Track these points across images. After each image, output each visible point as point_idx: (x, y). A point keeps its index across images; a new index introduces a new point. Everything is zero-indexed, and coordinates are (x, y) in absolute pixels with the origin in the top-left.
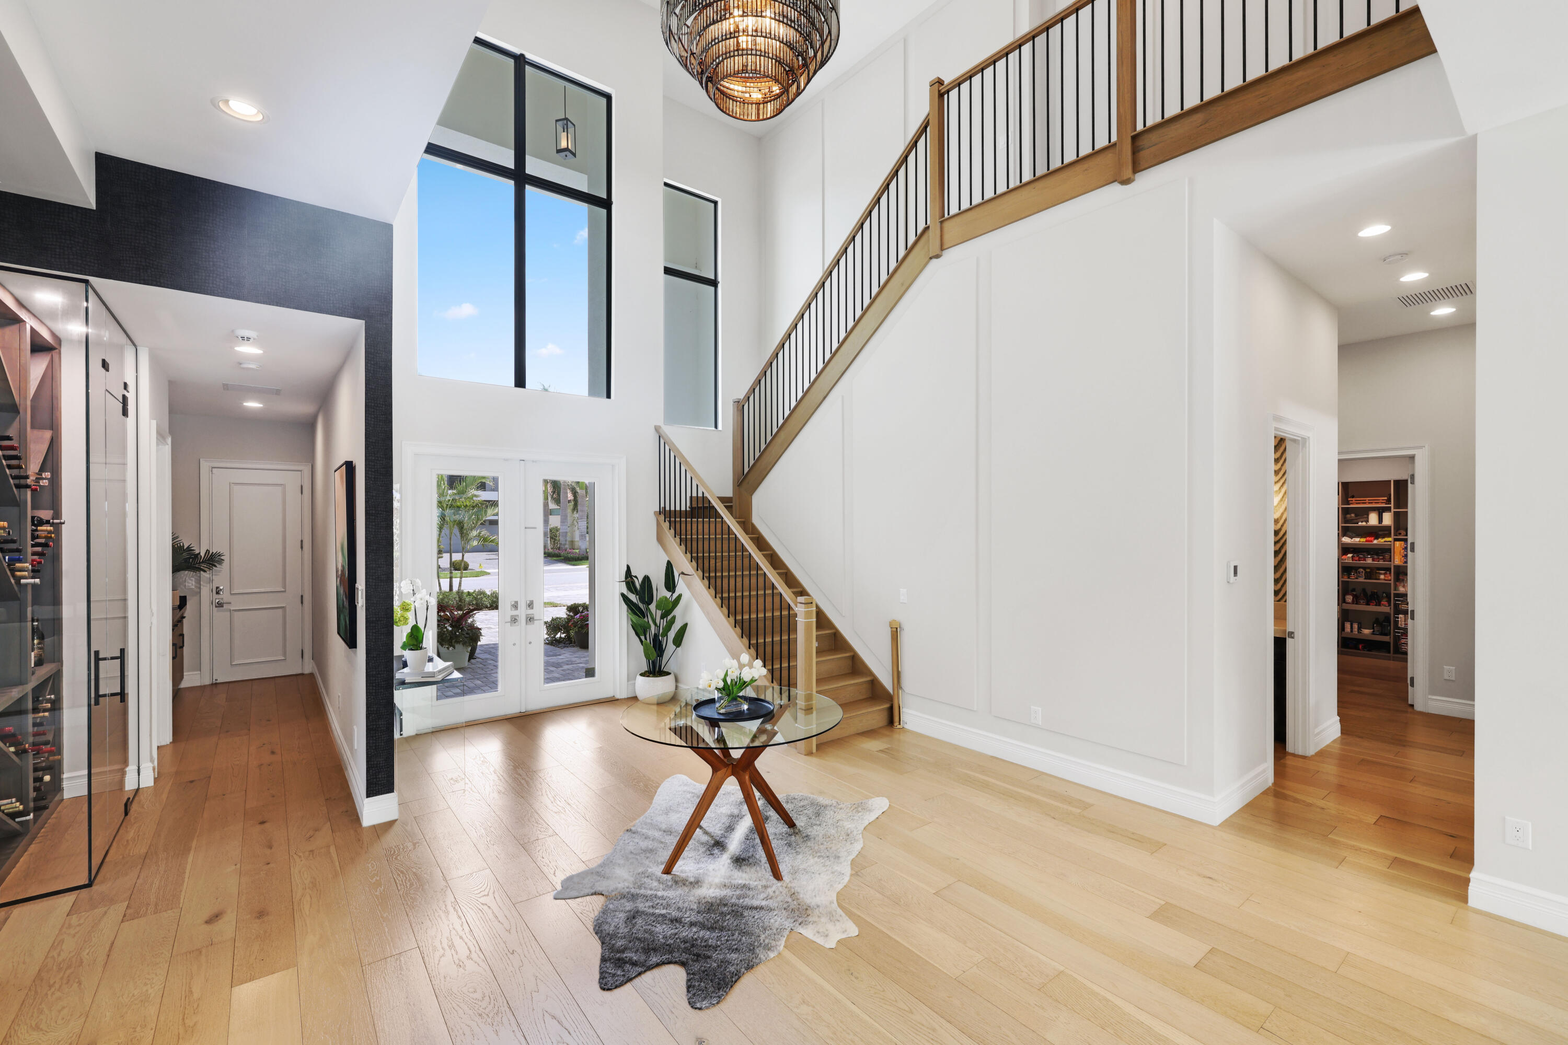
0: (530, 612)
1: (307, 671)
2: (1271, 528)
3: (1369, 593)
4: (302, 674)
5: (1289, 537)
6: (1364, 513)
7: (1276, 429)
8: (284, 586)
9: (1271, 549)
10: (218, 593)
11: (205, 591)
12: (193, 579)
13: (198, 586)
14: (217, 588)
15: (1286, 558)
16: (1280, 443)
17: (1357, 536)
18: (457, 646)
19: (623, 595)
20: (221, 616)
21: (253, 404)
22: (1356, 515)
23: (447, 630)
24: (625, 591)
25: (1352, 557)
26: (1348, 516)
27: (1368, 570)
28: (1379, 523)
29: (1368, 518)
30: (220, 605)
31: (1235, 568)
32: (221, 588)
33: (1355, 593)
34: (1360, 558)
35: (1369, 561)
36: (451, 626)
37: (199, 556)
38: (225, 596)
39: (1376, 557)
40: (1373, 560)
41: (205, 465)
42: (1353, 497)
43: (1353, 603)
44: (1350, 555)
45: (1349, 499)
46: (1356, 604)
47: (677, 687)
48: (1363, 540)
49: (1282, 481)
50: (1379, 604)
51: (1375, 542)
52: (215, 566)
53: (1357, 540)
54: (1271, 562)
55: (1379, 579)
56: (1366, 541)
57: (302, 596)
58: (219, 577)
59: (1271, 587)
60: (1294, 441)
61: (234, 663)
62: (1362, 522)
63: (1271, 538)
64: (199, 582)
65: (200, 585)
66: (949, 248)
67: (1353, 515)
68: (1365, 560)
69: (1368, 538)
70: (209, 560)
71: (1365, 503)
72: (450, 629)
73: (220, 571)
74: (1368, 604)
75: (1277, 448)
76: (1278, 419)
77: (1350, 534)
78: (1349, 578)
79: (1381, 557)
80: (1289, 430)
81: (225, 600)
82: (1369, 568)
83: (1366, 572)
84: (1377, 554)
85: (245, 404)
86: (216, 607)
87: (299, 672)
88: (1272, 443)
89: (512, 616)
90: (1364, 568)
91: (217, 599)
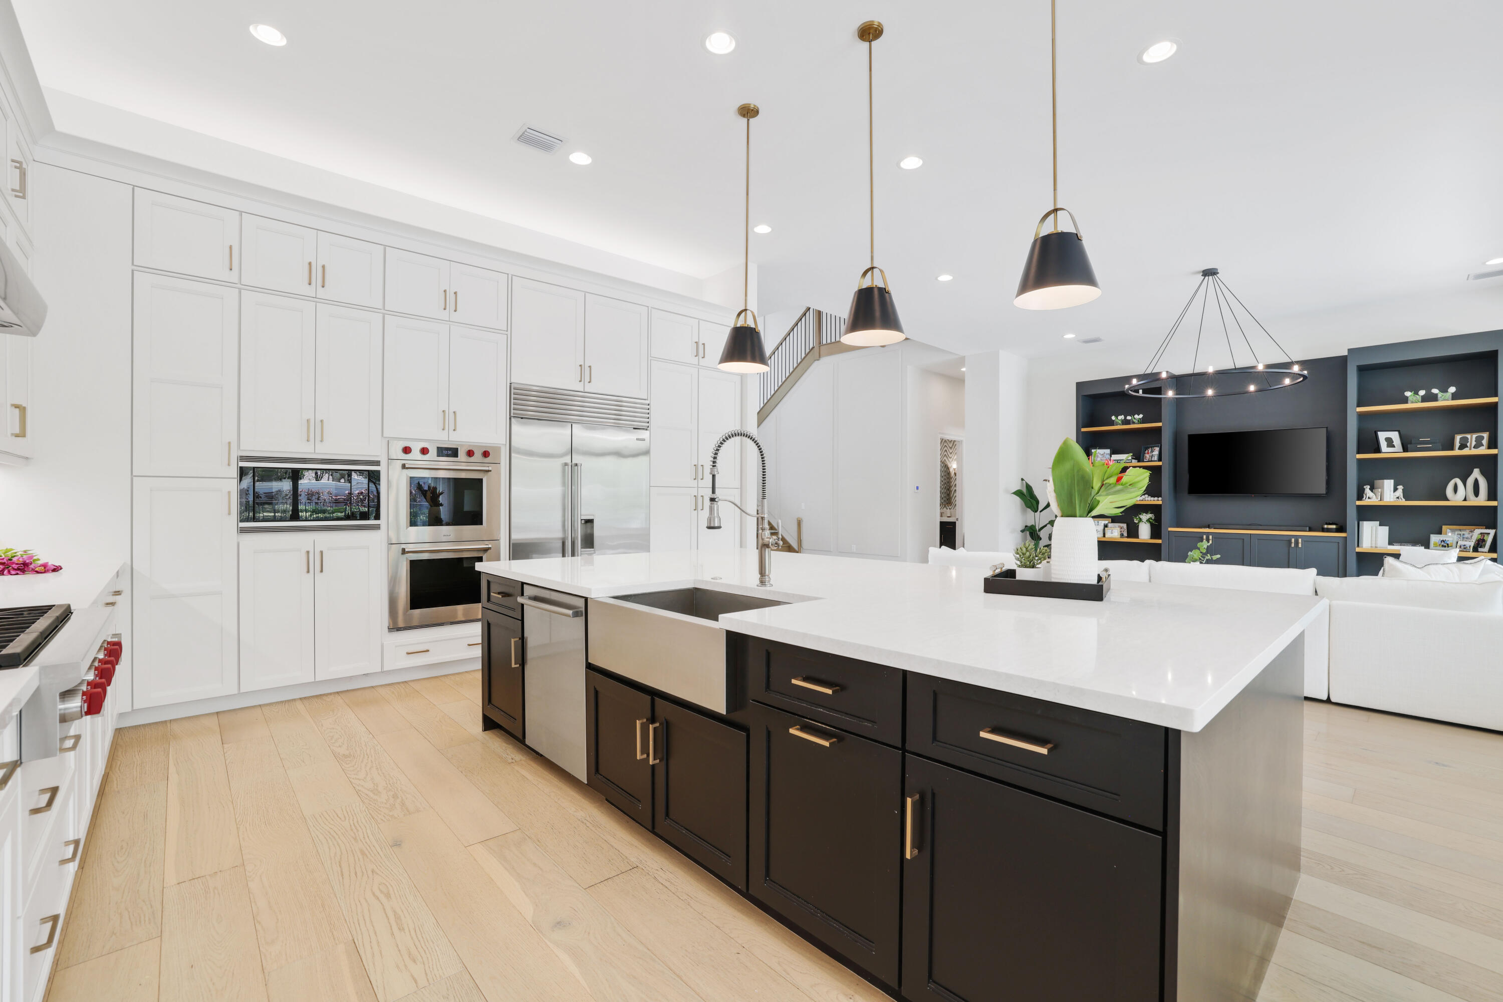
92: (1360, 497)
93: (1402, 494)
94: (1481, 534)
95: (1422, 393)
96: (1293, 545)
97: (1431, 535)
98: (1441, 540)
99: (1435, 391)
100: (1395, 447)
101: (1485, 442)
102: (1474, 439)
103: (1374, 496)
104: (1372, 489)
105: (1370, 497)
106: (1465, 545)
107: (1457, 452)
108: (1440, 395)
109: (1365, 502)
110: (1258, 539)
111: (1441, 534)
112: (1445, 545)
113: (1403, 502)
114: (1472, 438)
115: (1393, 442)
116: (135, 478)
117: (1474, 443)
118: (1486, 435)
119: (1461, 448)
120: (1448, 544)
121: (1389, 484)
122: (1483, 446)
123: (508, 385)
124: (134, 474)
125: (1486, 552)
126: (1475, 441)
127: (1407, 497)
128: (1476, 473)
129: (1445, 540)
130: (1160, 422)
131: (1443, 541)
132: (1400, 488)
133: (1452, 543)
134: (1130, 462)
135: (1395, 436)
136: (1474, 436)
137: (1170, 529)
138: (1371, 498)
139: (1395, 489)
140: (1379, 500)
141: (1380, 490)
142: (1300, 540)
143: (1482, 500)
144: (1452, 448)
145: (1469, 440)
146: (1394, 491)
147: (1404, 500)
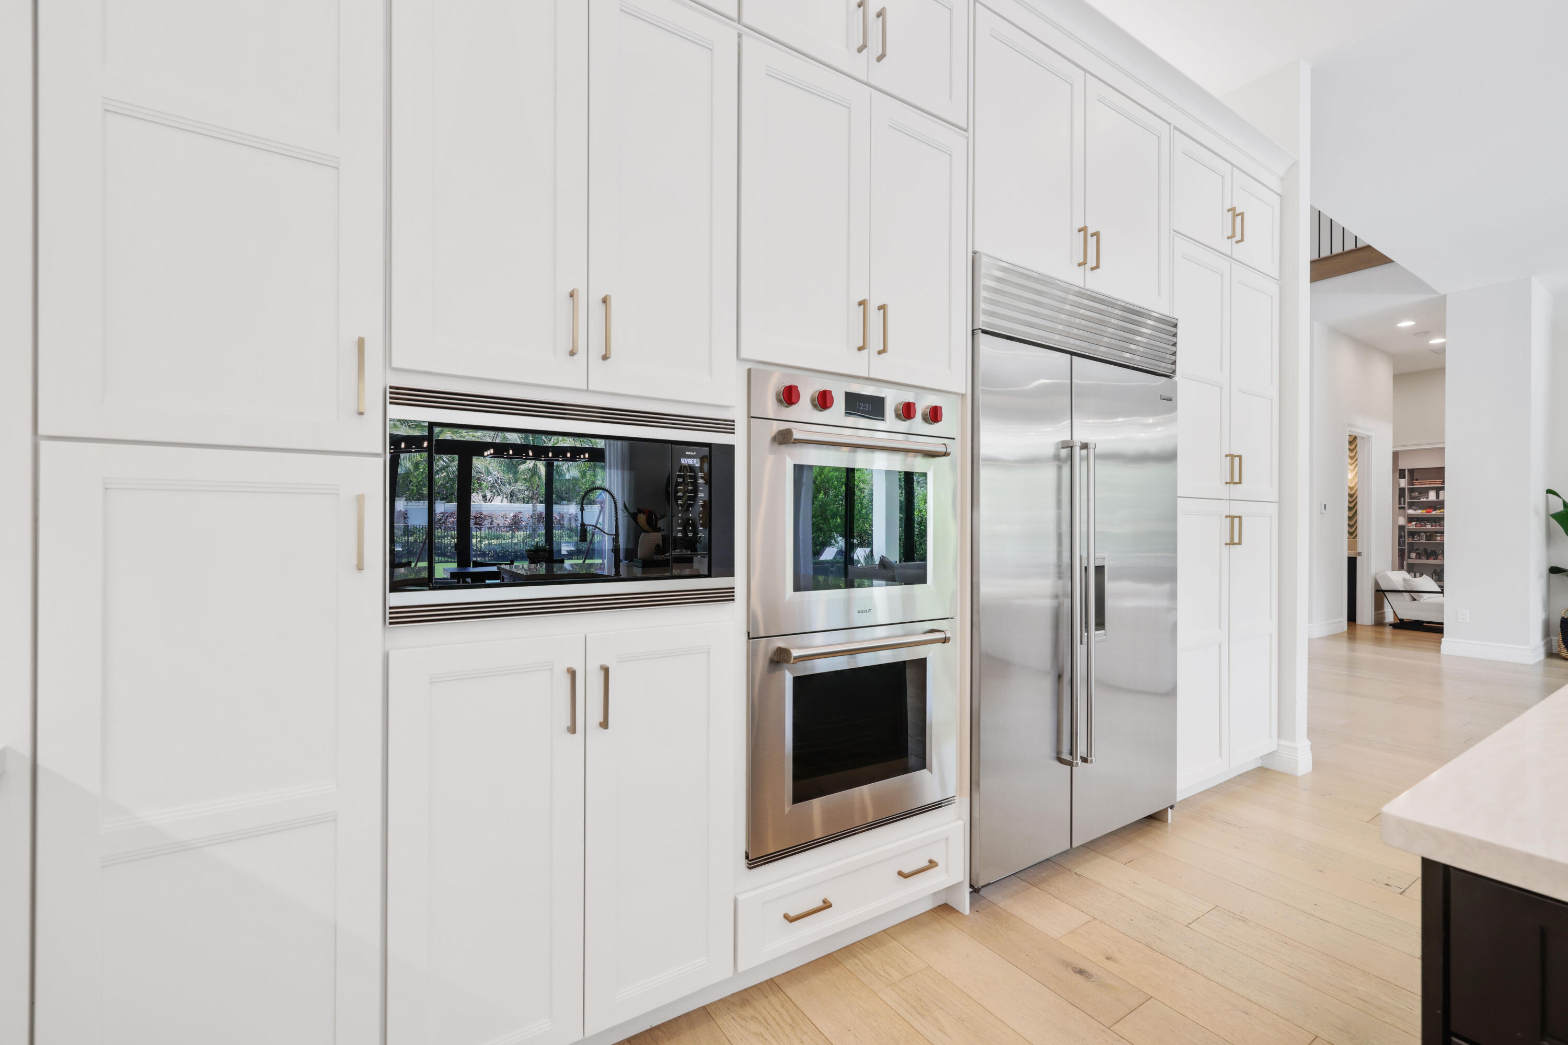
2: (1347, 491)
3: (1429, 551)
5: (1359, 500)
6: (1425, 491)
7: (1350, 431)
9: (1346, 505)
15: (1356, 515)
16: (1353, 440)
17: (1420, 509)
22: (1419, 494)
25: (1416, 524)
26: (1413, 494)
27: (1428, 534)
28: (1437, 499)
29: (1428, 495)
31: (1325, 505)
33: (1418, 552)
34: (1421, 525)
35: (1429, 526)
39: (1433, 524)
40: (1432, 526)
42: (1417, 480)
43: (1416, 558)
44: (1414, 523)
45: (1414, 481)
46: (1419, 559)
48: (1424, 511)
49: (1355, 465)
50: (1436, 559)
51: (1434, 512)
53: (1419, 512)
54: (1346, 514)
55: (1436, 540)
56: (1427, 512)
59: (1346, 528)
60: (1362, 438)
62: (1423, 498)
63: (1347, 498)
67: (1417, 493)
68: (1425, 526)
69: (1428, 510)
71: (1426, 484)
74: (1427, 559)
75: (1351, 443)
76: (1350, 425)
77: (1415, 508)
78: (1413, 540)
79: (1437, 524)
80: (1358, 431)
82: (1429, 532)
83: (1426, 536)
84: (1435, 522)
88: (1347, 439)
90: (1425, 533)
116: (44, 445)
123: (970, 255)
124: (41, 431)
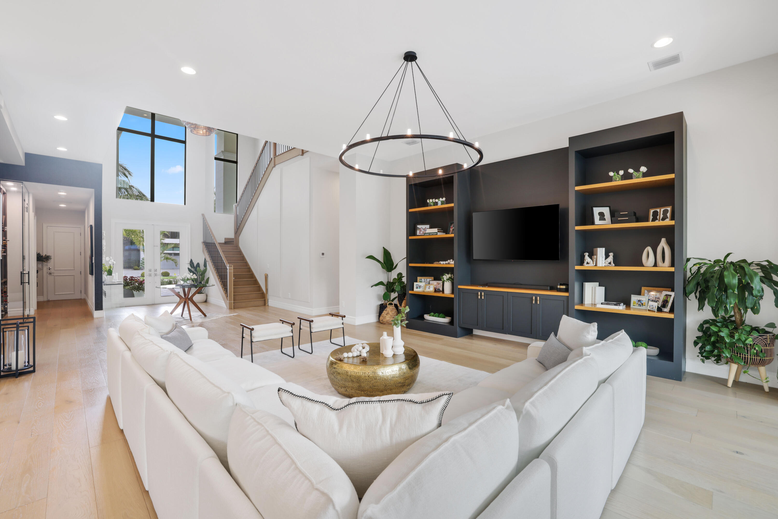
0: (156, 273)
1: (83, 298)
4: (81, 299)
8: (74, 267)
10: (49, 269)
11: (45, 269)
12: (41, 264)
13: (42, 267)
14: (49, 268)
18: (140, 291)
19: (188, 268)
20: (51, 278)
21: (63, 205)
23: (136, 285)
24: (190, 268)
30: (50, 274)
32: (51, 268)
36: (138, 284)
37: (43, 257)
38: (52, 271)
41: (45, 226)
47: (207, 298)
52: (49, 260)
57: (81, 272)
58: (50, 264)
61: (56, 294)
64: (42, 266)
65: (43, 266)
66: (277, 165)
70: (46, 258)
72: (137, 285)
73: (50, 262)
81: (52, 272)
85: (60, 205)
86: (49, 274)
87: (80, 298)
89: (149, 274)
91: (49, 271)
92: (582, 262)
93: (612, 260)
94: (666, 295)
95: (621, 172)
96: (534, 302)
97: (632, 295)
98: (638, 299)
99: (631, 171)
100: (605, 220)
101: (669, 215)
102: (662, 213)
103: (592, 262)
104: (591, 256)
105: (589, 262)
106: (652, 305)
107: (650, 224)
108: (635, 174)
109: (585, 267)
110: (512, 296)
111: (640, 295)
112: (640, 304)
113: (613, 268)
114: (661, 211)
115: (604, 216)
117: (662, 216)
118: (669, 209)
119: (654, 220)
120: (642, 304)
121: (601, 252)
122: (668, 218)
125: (667, 312)
126: (663, 214)
127: (617, 262)
128: (663, 243)
129: (641, 300)
130: (453, 203)
131: (639, 301)
132: (611, 254)
133: (645, 303)
134: (436, 235)
135: (606, 211)
136: (662, 210)
137: (460, 287)
138: (589, 264)
139: (607, 256)
140: (595, 265)
141: (595, 256)
142: (538, 298)
143: (665, 267)
144: (647, 220)
145: (659, 214)
146: (606, 258)
147: (614, 265)
